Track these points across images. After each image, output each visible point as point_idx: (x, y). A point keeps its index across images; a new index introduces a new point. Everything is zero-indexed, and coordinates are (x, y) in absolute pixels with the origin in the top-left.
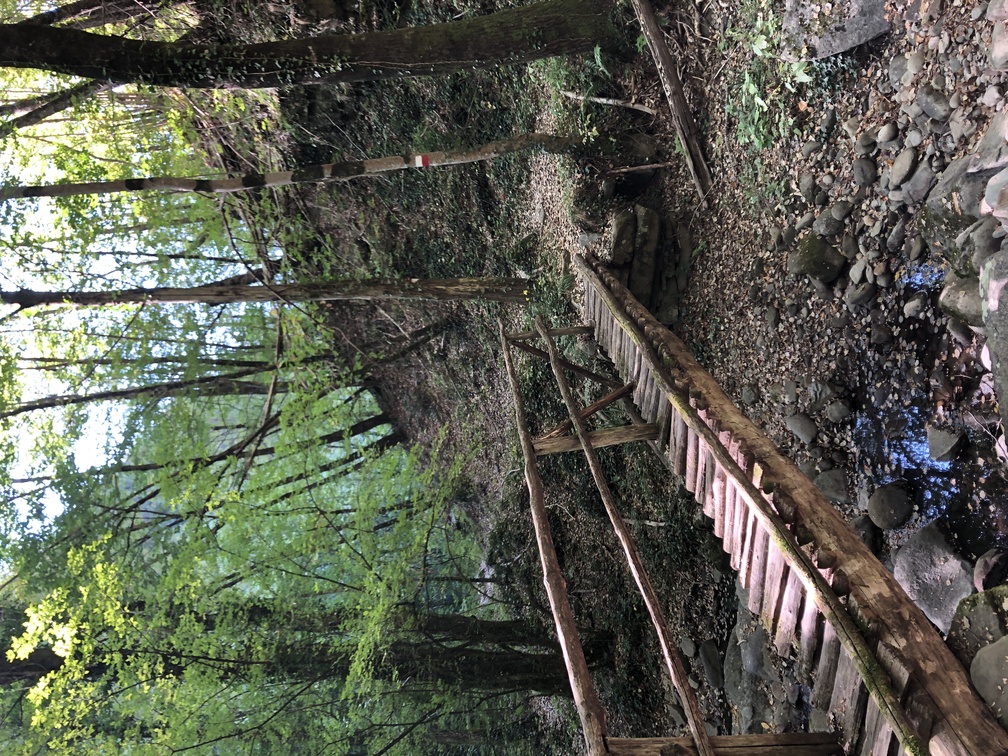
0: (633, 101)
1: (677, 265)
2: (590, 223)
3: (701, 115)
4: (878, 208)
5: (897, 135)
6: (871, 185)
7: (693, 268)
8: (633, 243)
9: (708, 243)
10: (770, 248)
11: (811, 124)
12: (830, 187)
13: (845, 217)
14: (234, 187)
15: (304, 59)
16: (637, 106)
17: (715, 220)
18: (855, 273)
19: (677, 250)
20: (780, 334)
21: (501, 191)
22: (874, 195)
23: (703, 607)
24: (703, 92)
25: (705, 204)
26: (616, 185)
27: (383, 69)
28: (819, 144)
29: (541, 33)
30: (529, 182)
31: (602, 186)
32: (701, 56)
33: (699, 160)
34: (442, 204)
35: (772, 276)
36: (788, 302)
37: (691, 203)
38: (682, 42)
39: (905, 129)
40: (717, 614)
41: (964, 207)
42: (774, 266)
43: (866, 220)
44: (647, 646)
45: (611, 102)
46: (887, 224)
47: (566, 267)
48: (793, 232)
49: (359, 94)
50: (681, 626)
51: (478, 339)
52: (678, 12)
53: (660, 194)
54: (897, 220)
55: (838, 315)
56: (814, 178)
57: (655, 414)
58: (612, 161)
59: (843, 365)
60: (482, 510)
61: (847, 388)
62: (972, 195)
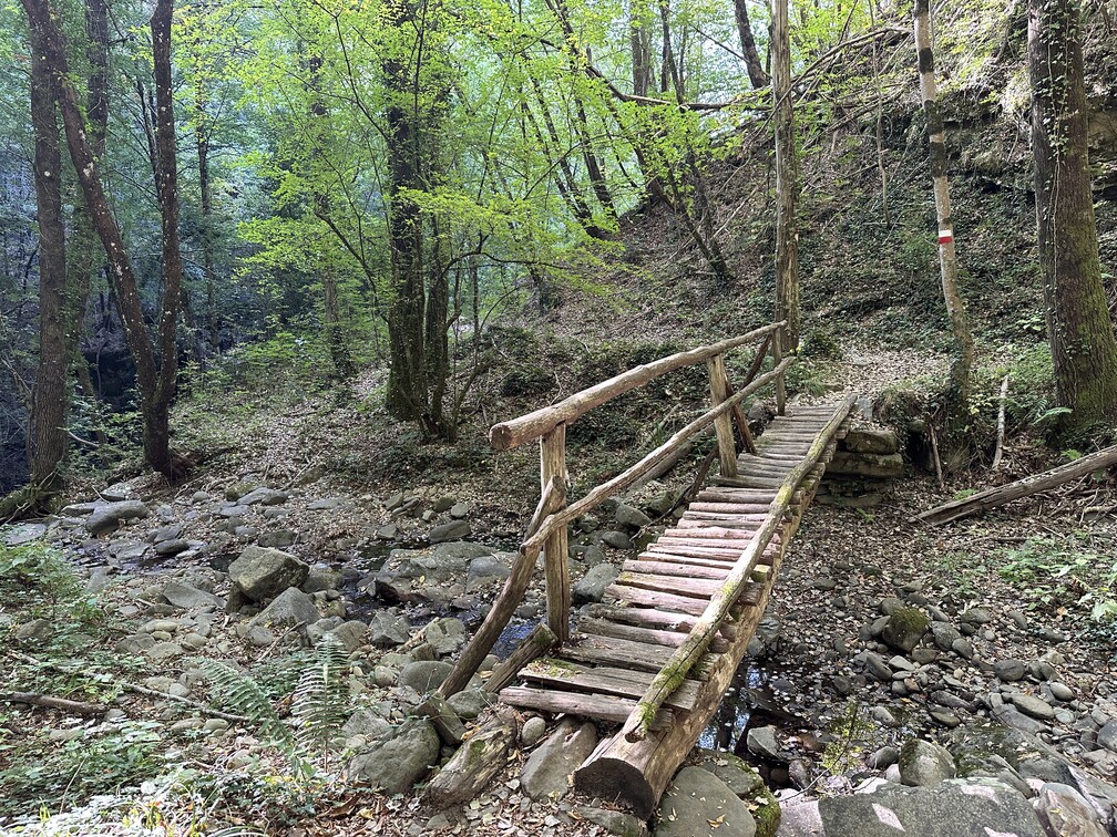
0: (1005, 448)
1: (842, 494)
2: (883, 409)
3: (1001, 515)
4: (974, 682)
5: (1060, 700)
6: (996, 675)
7: (841, 510)
8: (867, 452)
9: (871, 523)
10: (896, 581)
11: (1043, 619)
12: (983, 637)
13: (956, 651)
14: (920, 40)
15: (1065, 106)
16: (999, 453)
17: (898, 529)
18: (898, 661)
19: (856, 495)
20: (808, 591)
21: (872, 322)
22: (987, 679)
23: (498, 523)
24: (1026, 516)
25: (912, 519)
26: (920, 433)
27: (1049, 191)
28: (1025, 626)
29: (1085, 353)
30: (888, 350)
31: (918, 420)
32: (1063, 513)
33: (957, 513)
34: (853, 264)
35: (867, 584)
36: (846, 598)
37: (907, 506)
38: (1075, 495)
39: (1073, 709)
40: (495, 536)
41: (1029, 763)
42: (877, 585)
43: (958, 672)
44: (449, 473)
45: (1001, 426)
46: (960, 691)
47: (829, 387)
48: (922, 603)
49: (968, 174)
50: (477, 504)
51: (710, 307)
52: (1108, 489)
53: (907, 476)
54: (968, 701)
55: (848, 645)
56: (988, 622)
57: (744, 473)
58: (943, 430)
59: (797, 650)
60: (533, 319)
61: (776, 653)
62: (1043, 770)
